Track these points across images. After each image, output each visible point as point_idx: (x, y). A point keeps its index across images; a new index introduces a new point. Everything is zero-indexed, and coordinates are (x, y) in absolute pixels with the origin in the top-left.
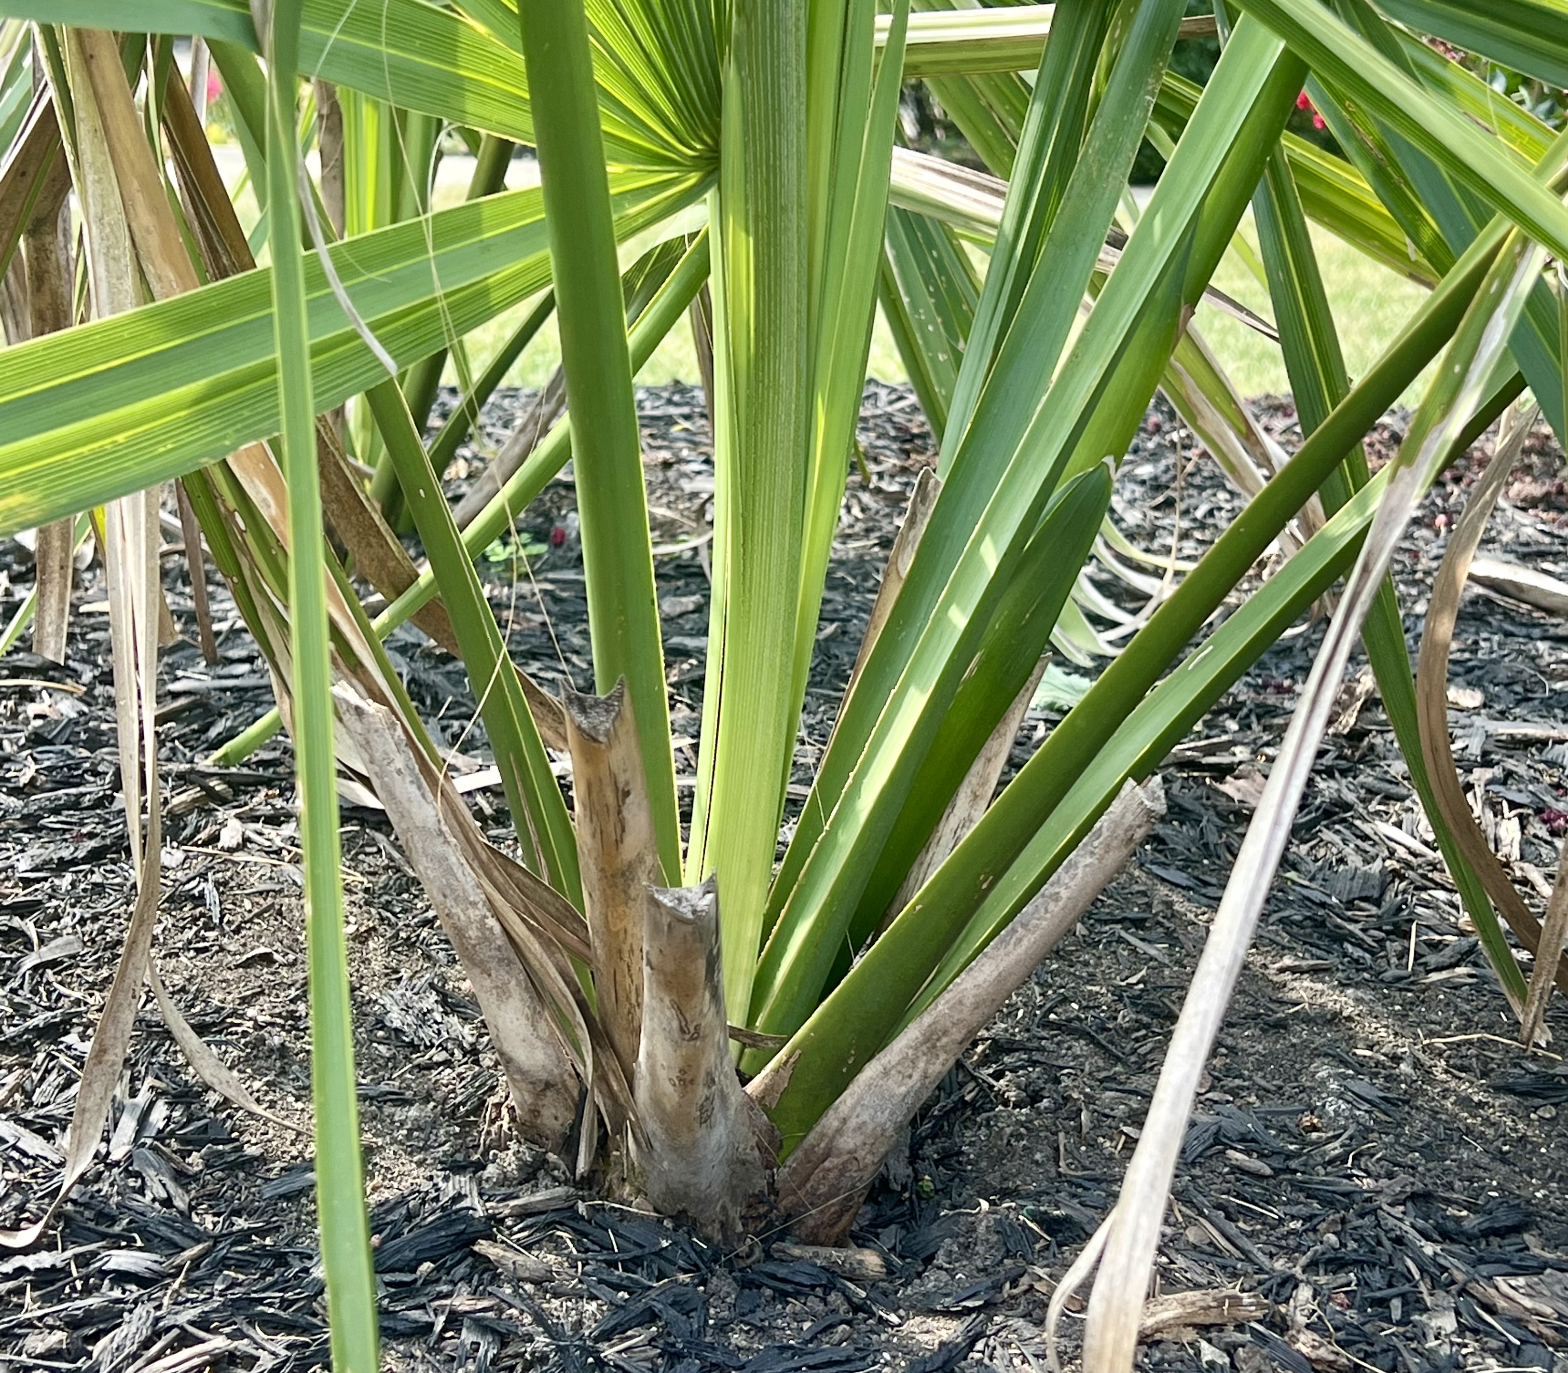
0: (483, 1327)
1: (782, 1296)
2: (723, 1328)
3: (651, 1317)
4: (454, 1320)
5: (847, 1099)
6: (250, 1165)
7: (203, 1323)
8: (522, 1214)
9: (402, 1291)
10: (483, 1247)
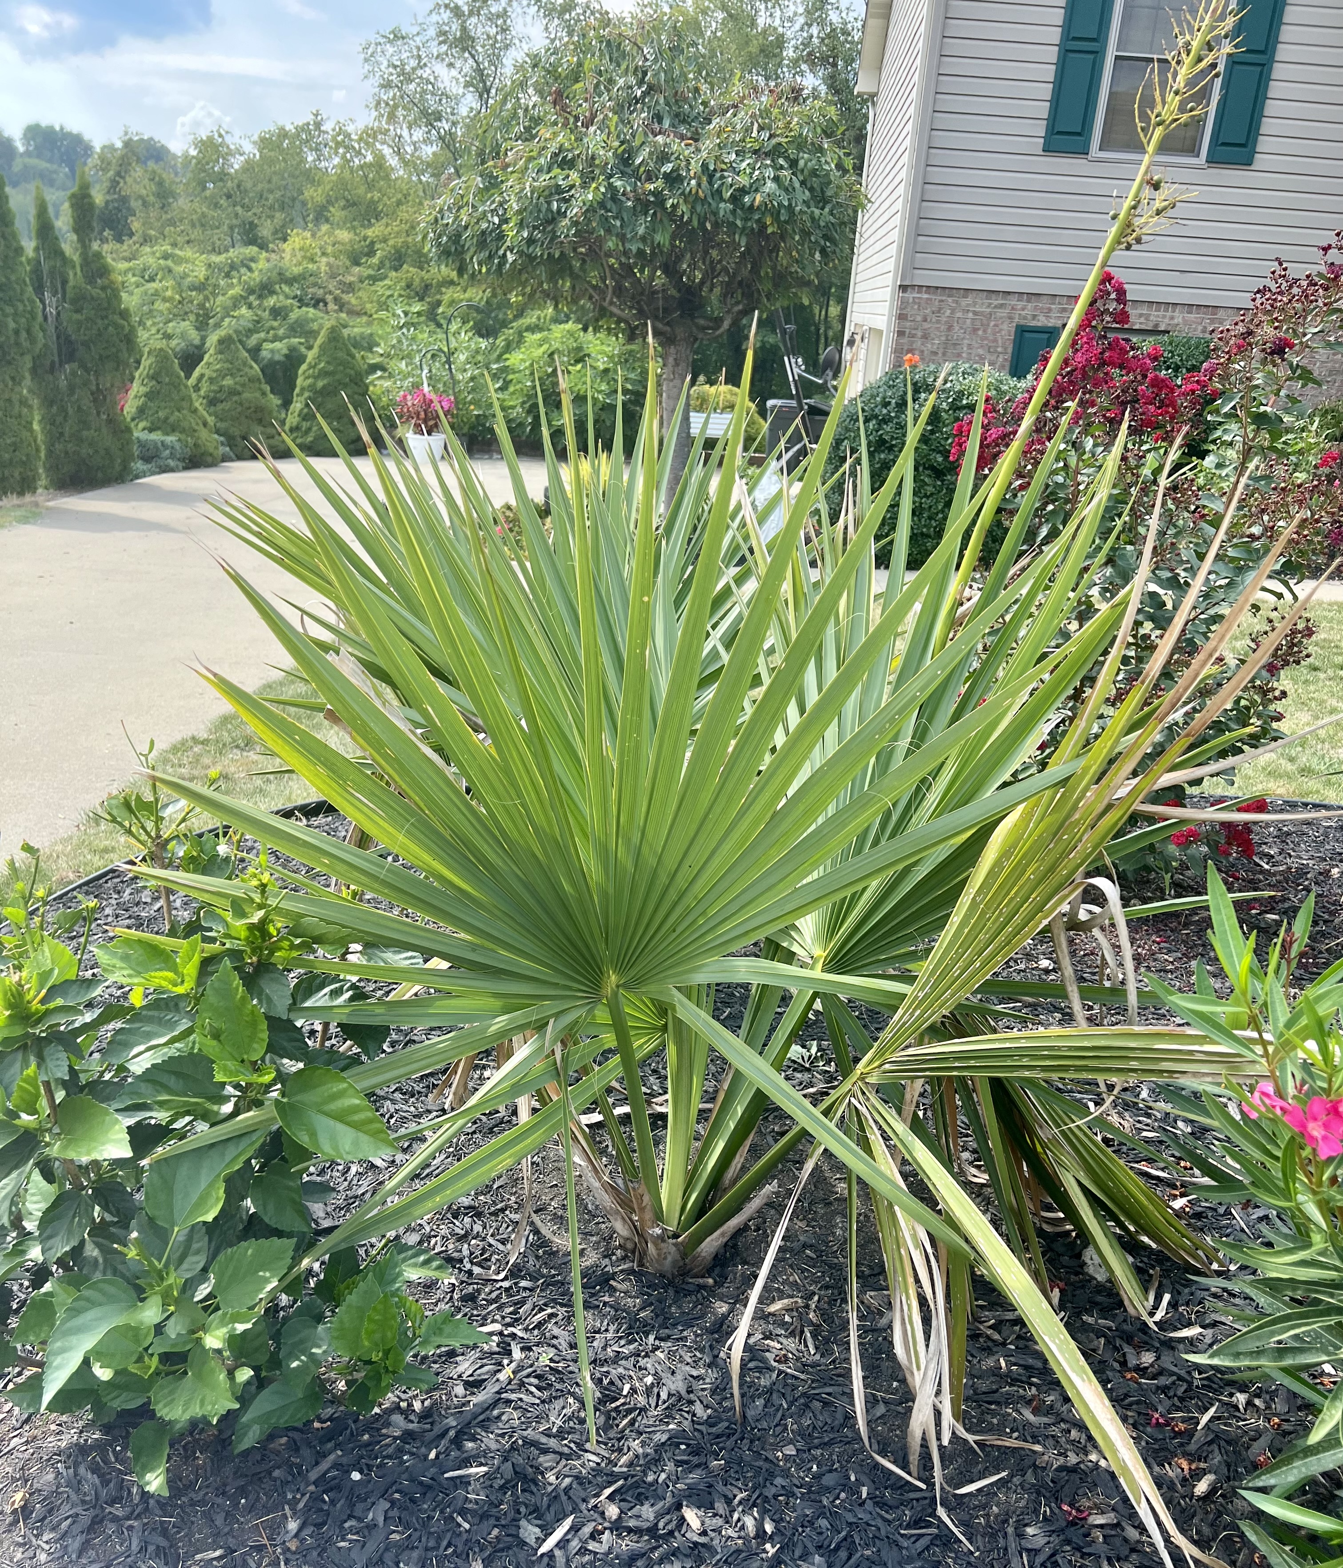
0: (611, 1307)
1: (685, 1296)
2: (670, 1306)
3: (651, 1304)
4: (605, 1304)
5: (703, 1245)
6: (554, 1254)
7: (546, 1305)
8: (622, 1271)
9: (593, 1295)
10: (612, 1282)
